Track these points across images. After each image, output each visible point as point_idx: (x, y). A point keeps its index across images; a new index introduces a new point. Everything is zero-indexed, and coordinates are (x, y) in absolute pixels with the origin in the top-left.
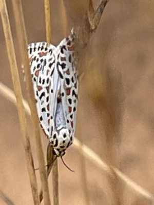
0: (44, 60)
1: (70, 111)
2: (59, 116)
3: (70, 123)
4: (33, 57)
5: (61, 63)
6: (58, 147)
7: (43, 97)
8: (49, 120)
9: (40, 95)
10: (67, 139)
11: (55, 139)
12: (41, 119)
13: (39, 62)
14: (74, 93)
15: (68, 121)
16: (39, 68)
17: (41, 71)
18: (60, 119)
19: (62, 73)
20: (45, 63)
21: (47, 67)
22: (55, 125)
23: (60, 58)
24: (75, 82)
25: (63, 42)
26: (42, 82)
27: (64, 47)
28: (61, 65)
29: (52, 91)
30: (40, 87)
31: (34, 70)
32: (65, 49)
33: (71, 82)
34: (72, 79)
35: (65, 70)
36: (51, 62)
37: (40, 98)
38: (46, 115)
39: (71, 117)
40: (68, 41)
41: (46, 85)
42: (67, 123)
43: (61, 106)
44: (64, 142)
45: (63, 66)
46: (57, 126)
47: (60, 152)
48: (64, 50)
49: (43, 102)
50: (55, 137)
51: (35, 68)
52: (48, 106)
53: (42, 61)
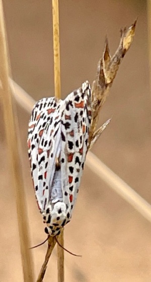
0: (51, 118)
1: (70, 182)
2: (56, 187)
3: (69, 196)
4: (41, 114)
5: (65, 122)
6: (51, 224)
7: (42, 162)
8: (44, 191)
9: (39, 160)
10: (62, 216)
11: (48, 214)
12: (37, 188)
13: (46, 120)
14: (77, 160)
15: (66, 194)
16: (45, 127)
17: (46, 131)
18: (56, 190)
19: (65, 134)
20: (51, 122)
21: (52, 127)
22: (50, 197)
23: (64, 115)
24: (80, 147)
25: (71, 97)
26: (44, 144)
27: (70, 103)
28: (65, 125)
29: (52, 156)
30: (41, 149)
31: (39, 129)
32: (72, 105)
33: (74, 146)
34: (77, 142)
35: (69, 130)
36: (57, 120)
37: (40, 163)
38: (43, 184)
39: (71, 189)
40: (76, 96)
41: (47, 148)
42: (64, 196)
43: (59, 174)
44: (58, 218)
45: (67, 126)
46: (52, 198)
47: (53, 231)
48: (70, 106)
49: (41, 168)
50: (48, 211)
51: (40, 126)
52: (46, 173)
53: (49, 118)
